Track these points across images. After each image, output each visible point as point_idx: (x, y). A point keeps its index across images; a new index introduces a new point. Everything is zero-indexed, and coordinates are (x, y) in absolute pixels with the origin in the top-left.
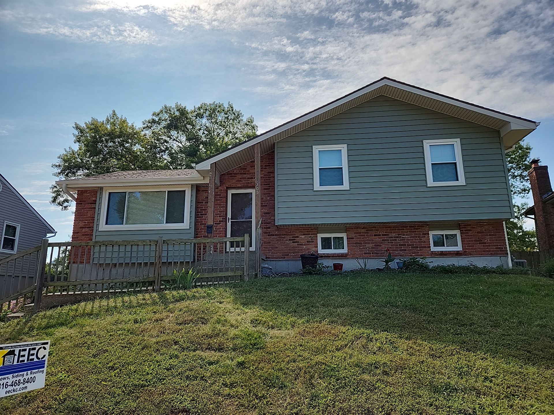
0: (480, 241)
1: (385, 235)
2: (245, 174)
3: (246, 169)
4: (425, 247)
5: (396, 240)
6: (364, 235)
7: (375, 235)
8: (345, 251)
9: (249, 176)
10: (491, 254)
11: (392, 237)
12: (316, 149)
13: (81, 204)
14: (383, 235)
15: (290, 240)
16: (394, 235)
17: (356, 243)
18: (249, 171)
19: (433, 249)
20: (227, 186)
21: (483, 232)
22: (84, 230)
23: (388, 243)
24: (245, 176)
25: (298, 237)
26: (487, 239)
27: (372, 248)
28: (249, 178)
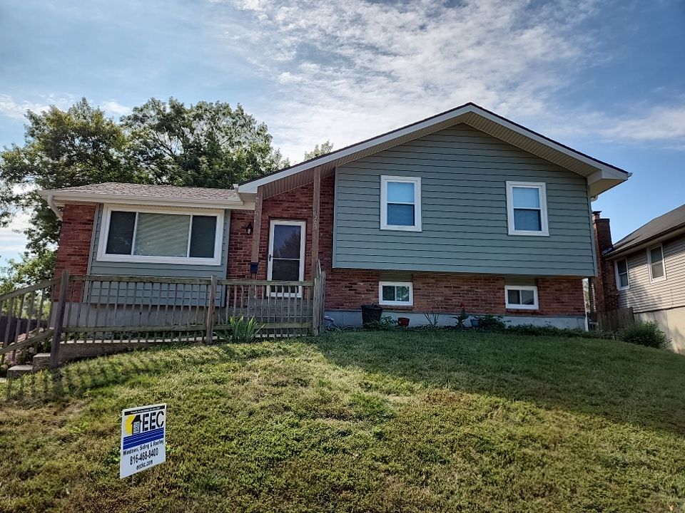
0: (558, 300)
1: (457, 287)
2: (294, 202)
3: (294, 196)
4: (500, 304)
5: (468, 294)
6: (433, 286)
7: (445, 287)
8: (410, 303)
9: (298, 205)
10: (569, 315)
11: (463, 291)
12: (385, 180)
13: (70, 223)
14: (454, 287)
15: (346, 287)
16: (466, 288)
17: (423, 295)
18: (298, 199)
19: (509, 306)
20: (270, 215)
21: (561, 290)
22: (73, 258)
23: (460, 296)
24: (292, 204)
25: (356, 284)
26: (566, 298)
27: (441, 301)
28: (298, 208)
